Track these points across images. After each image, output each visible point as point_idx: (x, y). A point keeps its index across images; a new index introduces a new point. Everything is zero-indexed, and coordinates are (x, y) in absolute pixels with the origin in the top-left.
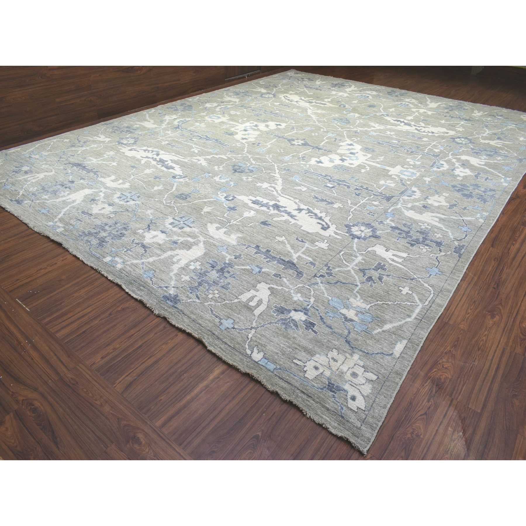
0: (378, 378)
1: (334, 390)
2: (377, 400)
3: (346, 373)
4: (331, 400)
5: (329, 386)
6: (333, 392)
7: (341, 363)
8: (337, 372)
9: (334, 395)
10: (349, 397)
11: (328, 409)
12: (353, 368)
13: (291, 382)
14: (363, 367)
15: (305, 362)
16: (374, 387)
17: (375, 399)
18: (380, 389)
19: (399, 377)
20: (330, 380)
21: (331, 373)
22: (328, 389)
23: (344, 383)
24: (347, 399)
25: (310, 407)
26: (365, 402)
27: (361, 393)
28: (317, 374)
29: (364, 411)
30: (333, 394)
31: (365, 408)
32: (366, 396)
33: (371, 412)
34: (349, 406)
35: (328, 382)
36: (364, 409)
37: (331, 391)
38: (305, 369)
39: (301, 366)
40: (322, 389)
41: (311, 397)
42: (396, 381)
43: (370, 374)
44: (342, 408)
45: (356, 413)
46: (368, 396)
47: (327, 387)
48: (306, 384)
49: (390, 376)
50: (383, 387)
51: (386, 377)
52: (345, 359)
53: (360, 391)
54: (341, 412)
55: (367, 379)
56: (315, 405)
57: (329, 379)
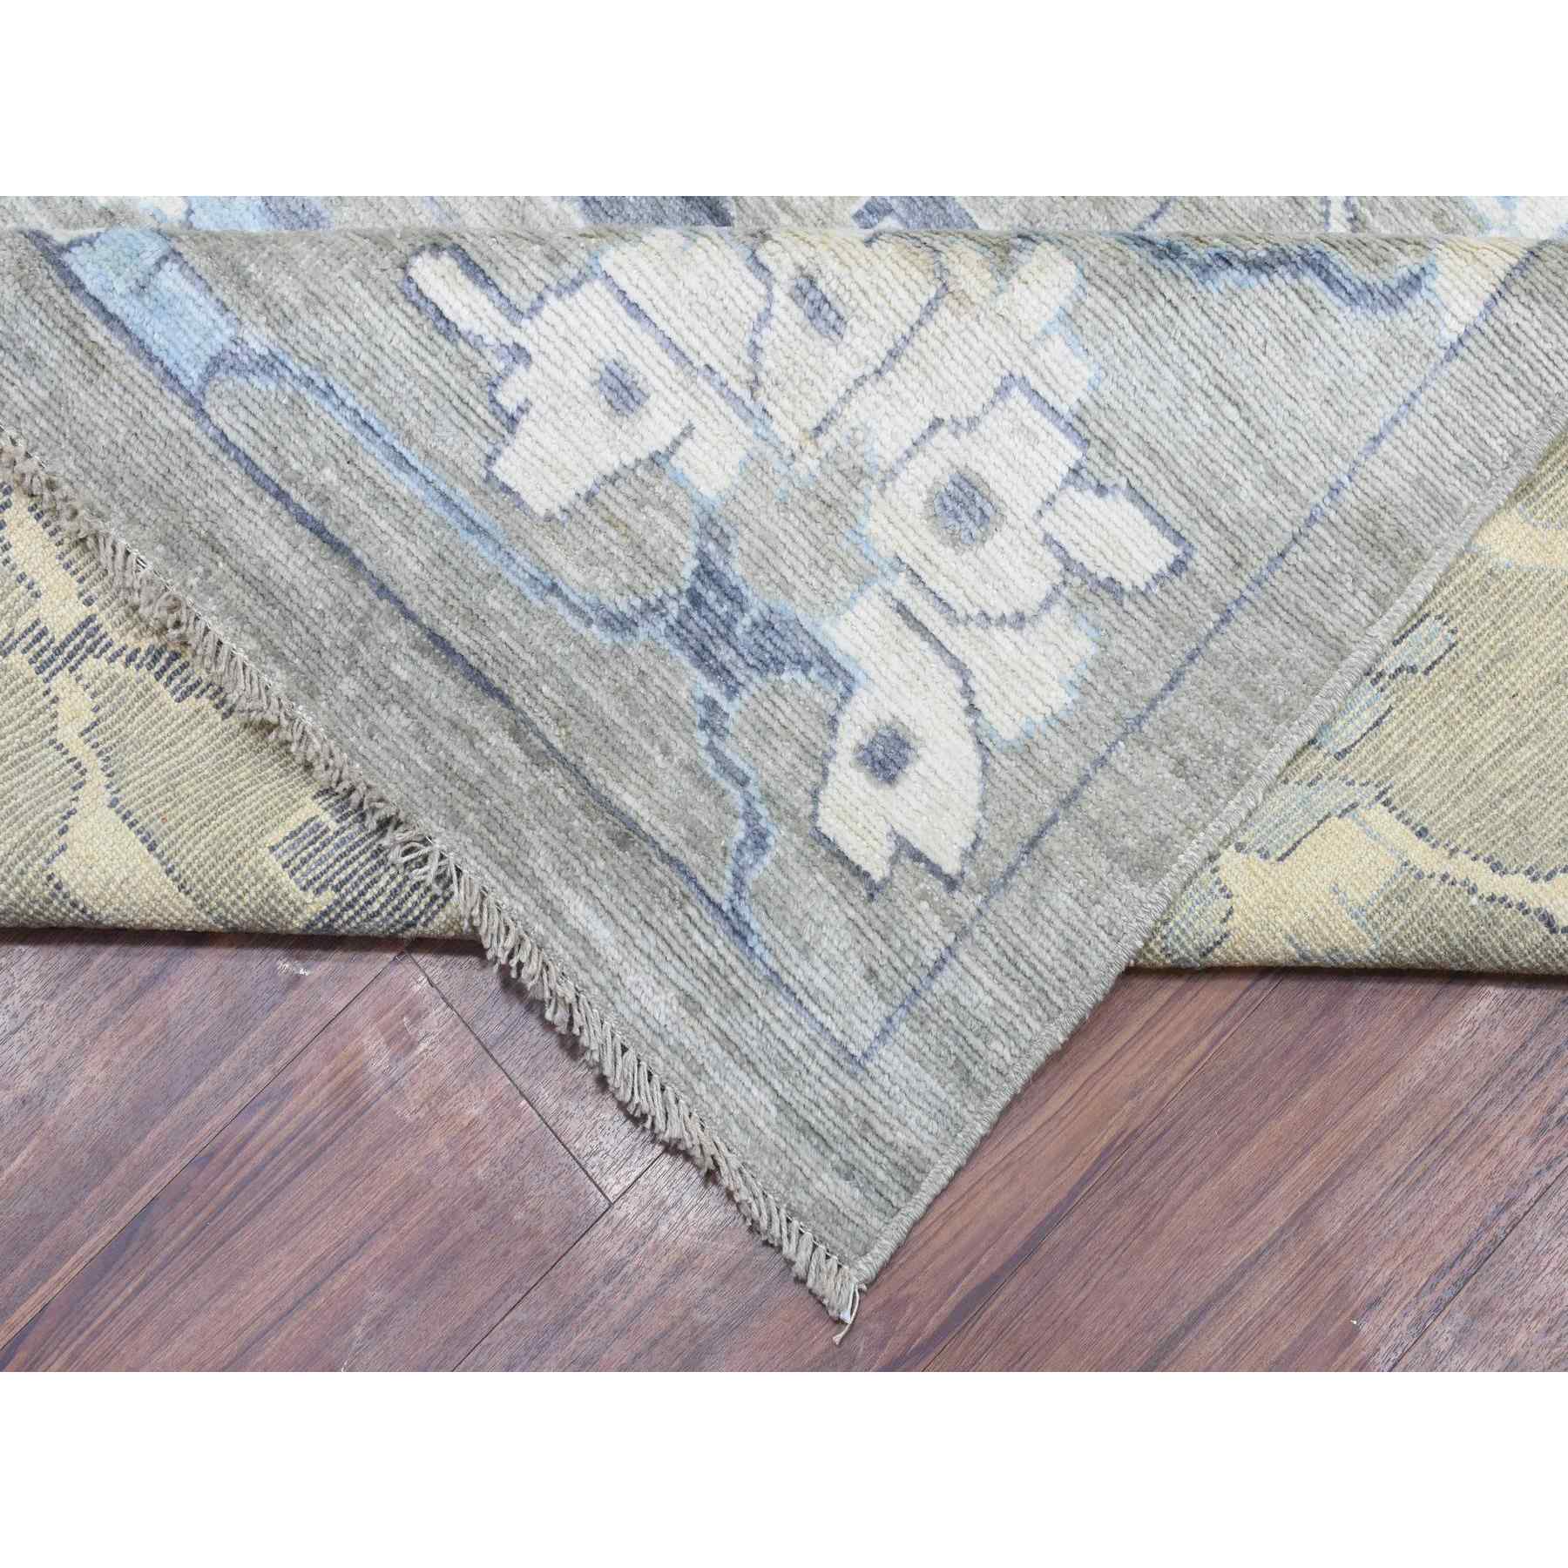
0: (1178, 567)
1: (725, 655)
2: (1103, 787)
3: (893, 474)
4: (681, 749)
5: (696, 599)
6: (720, 672)
7: (875, 351)
8: (808, 463)
9: (711, 705)
10: (851, 735)
11: (627, 833)
12: (973, 422)
13: (347, 536)
14: (1075, 427)
15: (524, 300)
16: (1107, 665)
17: (1085, 781)
18: (1157, 686)
19: (1380, 575)
20: (722, 540)
21: (753, 466)
22: (678, 630)
23: (841, 585)
24: (829, 756)
25: (474, 791)
26: (983, 805)
27: (972, 709)
28: (609, 461)
29: (951, 884)
30: (711, 689)
31: (969, 855)
32: (1010, 749)
33: (1010, 905)
34: (829, 824)
35: (702, 555)
36: (951, 866)
37: (702, 656)
38: (509, 398)
39: (477, 344)
40: (620, 624)
41: (506, 701)
42: (1334, 623)
43: (1119, 514)
44: (759, 840)
45: (874, 891)
46: (1025, 750)
47: (673, 610)
48: (484, 555)
49: (1297, 556)
50: (1195, 670)
51: (1257, 563)
52: (930, 308)
53: (968, 692)
54: (738, 880)
55: (1068, 564)
56: (521, 776)
57: (713, 528)
